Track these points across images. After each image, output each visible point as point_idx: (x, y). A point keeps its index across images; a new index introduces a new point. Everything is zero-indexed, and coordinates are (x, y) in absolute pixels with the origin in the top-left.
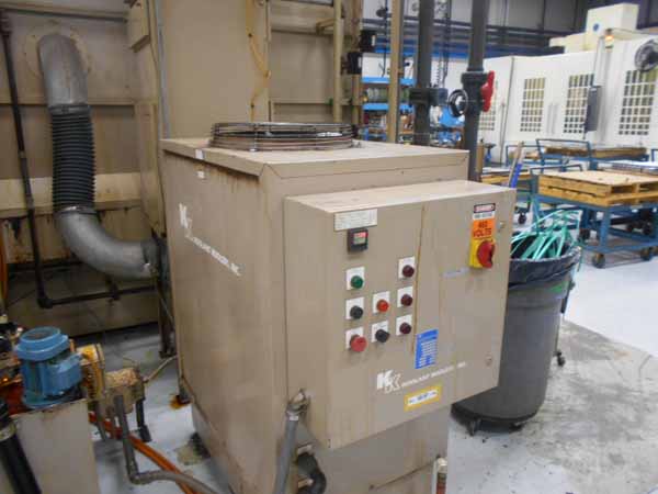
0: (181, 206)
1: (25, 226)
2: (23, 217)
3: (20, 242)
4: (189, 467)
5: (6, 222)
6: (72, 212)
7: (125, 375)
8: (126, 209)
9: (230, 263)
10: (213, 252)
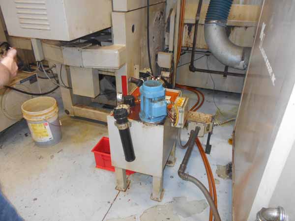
0: (264, 23)
1: (193, 28)
2: (193, 24)
3: (190, 37)
4: (219, 179)
5: (186, 25)
6: (214, 23)
7: (207, 118)
8: (246, 27)
9: (272, 73)
10: (268, 61)
